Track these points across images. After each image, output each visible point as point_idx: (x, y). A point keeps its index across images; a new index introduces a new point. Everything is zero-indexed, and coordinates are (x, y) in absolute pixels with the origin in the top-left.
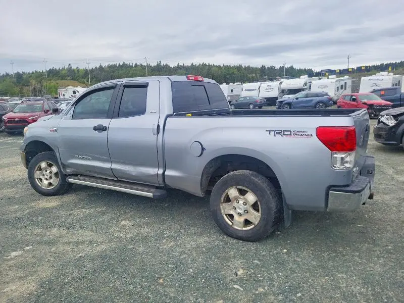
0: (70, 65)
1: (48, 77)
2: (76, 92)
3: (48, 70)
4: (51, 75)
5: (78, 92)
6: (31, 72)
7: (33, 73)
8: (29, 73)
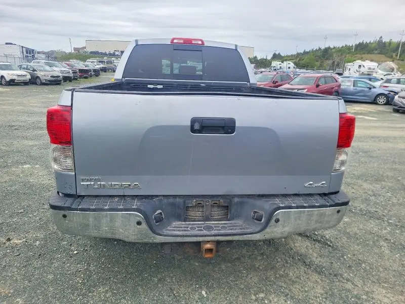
0: (381, 37)
1: (355, 51)
2: (362, 66)
3: (357, 43)
4: (358, 48)
5: (364, 66)
6: (341, 46)
7: (343, 47)
8: (339, 47)
